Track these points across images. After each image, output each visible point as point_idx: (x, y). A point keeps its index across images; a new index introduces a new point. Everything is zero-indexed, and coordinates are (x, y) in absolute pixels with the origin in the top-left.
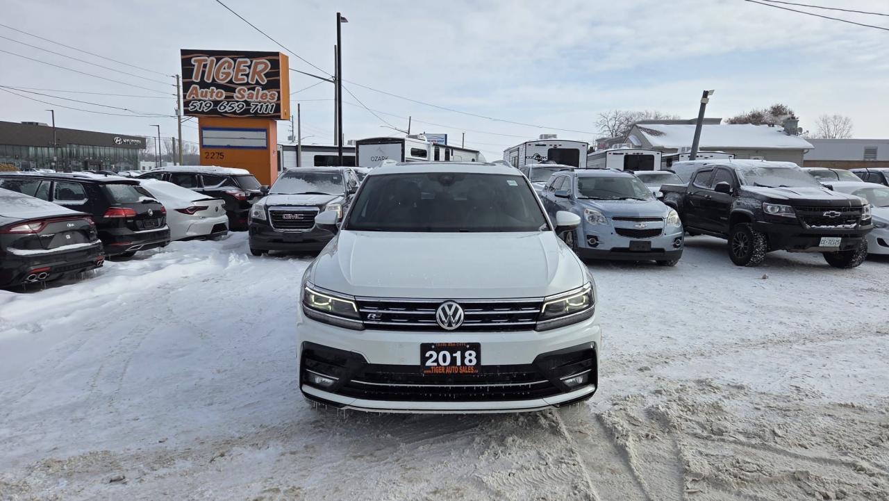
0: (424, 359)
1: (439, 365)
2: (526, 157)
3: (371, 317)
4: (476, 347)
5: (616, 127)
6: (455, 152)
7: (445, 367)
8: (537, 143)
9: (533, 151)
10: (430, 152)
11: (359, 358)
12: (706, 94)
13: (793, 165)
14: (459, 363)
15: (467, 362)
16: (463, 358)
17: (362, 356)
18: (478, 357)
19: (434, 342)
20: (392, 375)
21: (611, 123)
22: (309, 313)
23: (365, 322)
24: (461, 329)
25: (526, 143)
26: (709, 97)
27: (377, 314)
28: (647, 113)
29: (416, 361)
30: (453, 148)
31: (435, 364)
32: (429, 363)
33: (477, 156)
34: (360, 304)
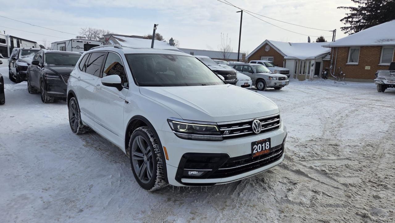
0: (253, 150)
1: (258, 151)
2: (72, 47)
3: (226, 133)
4: (269, 140)
5: (90, 36)
6: (22, 41)
7: (260, 152)
8: (78, 41)
9: (75, 44)
10: (8, 41)
11: (225, 156)
12: (155, 26)
13: (208, 58)
14: (264, 149)
15: (267, 148)
16: (265, 146)
17: (227, 154)
18: (270, 145)
19: (257, 141)
20: (240, 161)
21: (88, 33)
22: (179, 135)
23: (224, 136)
24: (262, 132)
25: (71, 40)
26: (156, 27)
27: (229, 131)
28: (104, 31)
29: (249, 152)
30: (21, 39)
31: (256, 151)
32: (255, 152)
33: (35, 45)
34: (219, 127)
